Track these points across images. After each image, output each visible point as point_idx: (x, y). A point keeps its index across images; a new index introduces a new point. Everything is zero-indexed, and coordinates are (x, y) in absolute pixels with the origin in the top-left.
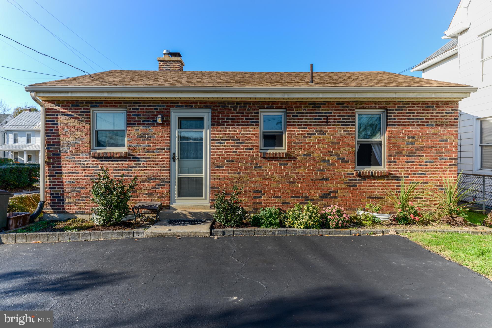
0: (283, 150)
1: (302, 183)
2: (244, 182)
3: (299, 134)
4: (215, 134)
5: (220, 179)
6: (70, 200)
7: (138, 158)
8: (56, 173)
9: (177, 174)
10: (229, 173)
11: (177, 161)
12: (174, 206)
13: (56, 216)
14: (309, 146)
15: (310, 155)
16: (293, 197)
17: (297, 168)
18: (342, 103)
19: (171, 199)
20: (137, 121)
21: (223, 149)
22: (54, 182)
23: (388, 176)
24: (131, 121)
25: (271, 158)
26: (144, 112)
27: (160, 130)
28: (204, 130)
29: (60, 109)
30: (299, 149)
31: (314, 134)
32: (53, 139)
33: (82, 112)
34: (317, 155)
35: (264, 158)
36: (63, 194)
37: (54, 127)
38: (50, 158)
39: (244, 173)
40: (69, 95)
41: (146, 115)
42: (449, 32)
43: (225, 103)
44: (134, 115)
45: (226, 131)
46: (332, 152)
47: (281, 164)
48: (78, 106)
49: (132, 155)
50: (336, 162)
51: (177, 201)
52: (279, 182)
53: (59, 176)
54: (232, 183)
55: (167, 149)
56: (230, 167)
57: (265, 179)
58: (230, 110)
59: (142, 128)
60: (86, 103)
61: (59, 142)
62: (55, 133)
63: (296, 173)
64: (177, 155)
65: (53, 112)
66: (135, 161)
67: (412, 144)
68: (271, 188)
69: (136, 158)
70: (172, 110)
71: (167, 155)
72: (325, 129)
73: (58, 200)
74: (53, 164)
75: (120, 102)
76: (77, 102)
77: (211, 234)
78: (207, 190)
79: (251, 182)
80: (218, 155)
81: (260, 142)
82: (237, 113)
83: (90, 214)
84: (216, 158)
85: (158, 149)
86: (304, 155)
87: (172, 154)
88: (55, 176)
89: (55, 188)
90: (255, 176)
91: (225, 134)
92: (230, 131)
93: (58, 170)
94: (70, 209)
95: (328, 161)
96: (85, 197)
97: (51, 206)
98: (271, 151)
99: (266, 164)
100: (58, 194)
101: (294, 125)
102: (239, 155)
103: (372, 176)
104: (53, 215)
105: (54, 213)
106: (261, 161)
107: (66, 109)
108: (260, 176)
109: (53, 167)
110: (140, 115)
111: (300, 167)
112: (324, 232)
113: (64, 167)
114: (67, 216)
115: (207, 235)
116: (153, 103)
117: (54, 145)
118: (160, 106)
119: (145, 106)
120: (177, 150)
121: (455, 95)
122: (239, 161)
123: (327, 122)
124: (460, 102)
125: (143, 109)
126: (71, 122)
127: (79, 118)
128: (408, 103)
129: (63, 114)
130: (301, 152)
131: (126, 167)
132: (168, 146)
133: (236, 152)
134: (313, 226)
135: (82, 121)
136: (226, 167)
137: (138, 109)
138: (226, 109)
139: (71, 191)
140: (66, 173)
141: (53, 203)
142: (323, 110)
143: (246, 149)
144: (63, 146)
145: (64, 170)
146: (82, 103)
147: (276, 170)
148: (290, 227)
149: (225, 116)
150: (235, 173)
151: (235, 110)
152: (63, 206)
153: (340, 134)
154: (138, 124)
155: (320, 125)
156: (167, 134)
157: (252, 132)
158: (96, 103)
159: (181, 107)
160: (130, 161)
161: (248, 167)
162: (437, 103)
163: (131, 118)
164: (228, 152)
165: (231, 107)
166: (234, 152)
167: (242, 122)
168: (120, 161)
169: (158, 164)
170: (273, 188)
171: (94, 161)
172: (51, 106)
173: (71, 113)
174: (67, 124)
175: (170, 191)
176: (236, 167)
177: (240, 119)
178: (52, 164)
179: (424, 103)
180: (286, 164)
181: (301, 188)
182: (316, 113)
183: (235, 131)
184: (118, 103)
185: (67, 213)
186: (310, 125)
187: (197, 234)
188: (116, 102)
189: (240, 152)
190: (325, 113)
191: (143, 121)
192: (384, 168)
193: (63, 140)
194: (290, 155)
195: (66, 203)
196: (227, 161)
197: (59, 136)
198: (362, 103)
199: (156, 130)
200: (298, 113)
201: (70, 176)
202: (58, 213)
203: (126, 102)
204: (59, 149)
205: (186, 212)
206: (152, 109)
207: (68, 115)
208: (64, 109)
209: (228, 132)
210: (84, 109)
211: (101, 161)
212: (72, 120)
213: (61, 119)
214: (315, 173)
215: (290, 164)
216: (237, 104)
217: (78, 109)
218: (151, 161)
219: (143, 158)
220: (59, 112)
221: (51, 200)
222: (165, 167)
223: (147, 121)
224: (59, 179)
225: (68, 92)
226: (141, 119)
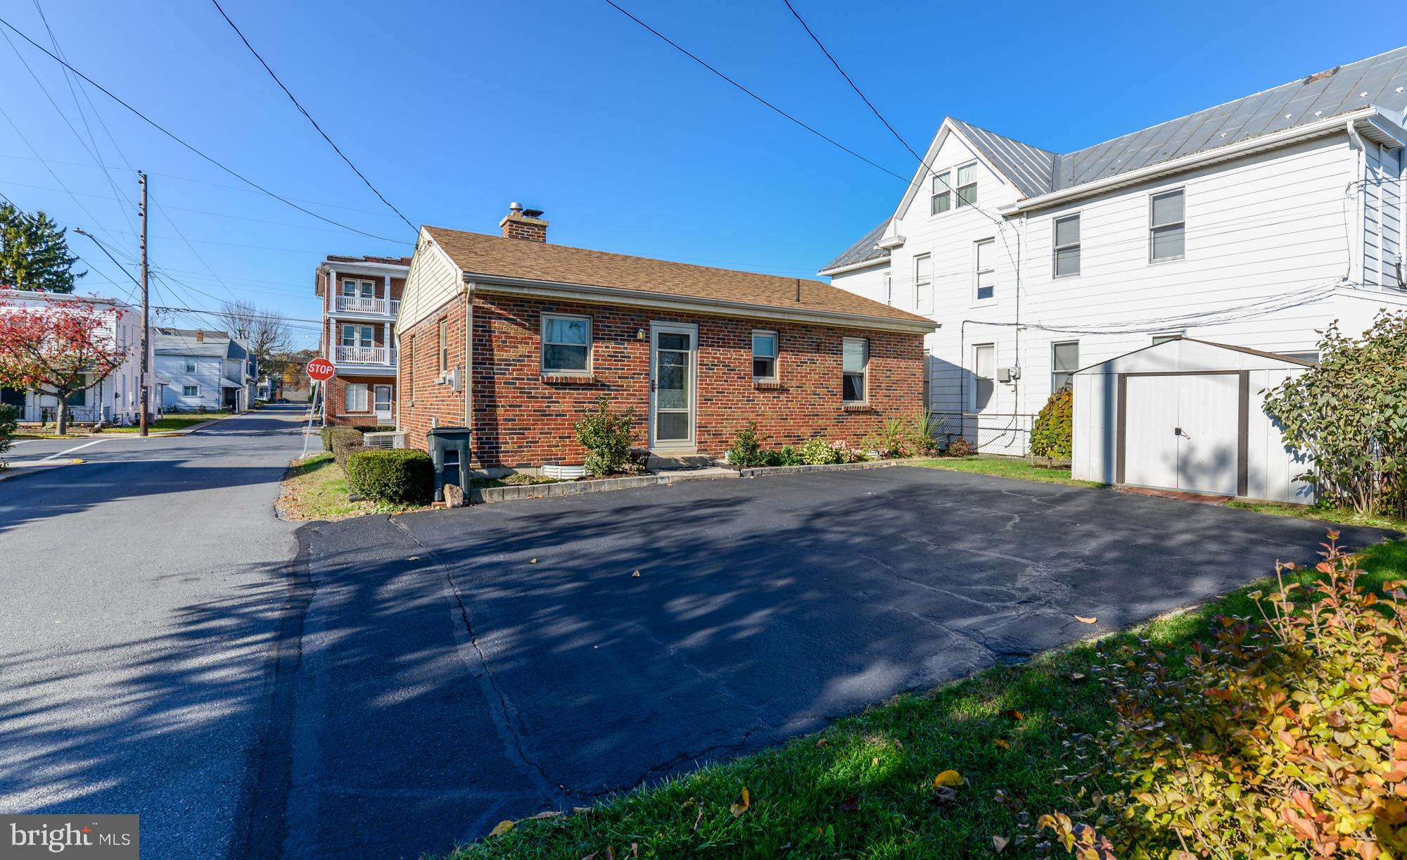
0: (775, 379)
1: (794, 419)
2: (735, 419)
3: (792, 362)
4: (704, 357)
5: (709, 415)
6: (509, 447)
7: (608, 386)
8: (487, 406)
9: (656, 409)
10: (719, 408)
11: (656, 390)
12: (653, 451)
13: (485, 471)
14: (801, 377)
15: (802, 387)
16: (785, 437)
17: (790, 401)
18: (832, 329)
19: (649, 443)
20: (606, 335)
21: (713, 377)
22: (484, 420)
23: (869, 412)
24: (598, 334)
25: (764, 389)
26: (616, 323)
27: (638, 349)
28: (690, 352)
29: (493, 308)
30: (792, 380)
31: (806, 363)
32: (483, 354)
33: (528, 316)
34: (809, 388)
35: (757, 389)
36: (498, 438)
37: (485, 336)
38: (478, 382)
39: (735, 408)
40: (526, 291)
41: (619, 327)
42: (882, 245)
43: (714, 319)
44: (604, 326)
45: (716, 354)
46: (822, 384)
47: (774, 397)
48: (523, 306)
49: (600, 381)
50: (826, 395)
51: (655, 445)
52: (772, 419)
53: (491, 411)
54: (722, 419)
55: (646, 374)
56: (720, 400)
57: (757, 415)
58: (721, 327)
59: (612, 344)
60: (536, 303)
61: (492, 359)
62: (485, 345)
63: (789, 408)
64: (657, 382)
65: (483, 312)
66: (604, 390)
67: (889, 377)
68: (763, 426)
69: (605, 385)
70: (651, 322)
71: (646, 382)
72: (816, 356)
73: (489, 448)
74: (483, 392)
75: (584, 306)
76: (522, 300)
77: (741, 475)
78: (692, 431)
79: (742, 419)
80: (707, 384)
81: (750, 369)
82: (728, 332)
83: (537, 467)
84: (704, 388)
85: (634, 374)
86: (797, 387)
87: (651, 382)
88: (485, 410)
89: (485, 429)
90: (747, 412)
91: (715, 358)
92: (721, 354)
93: (490, 401)
94: (508, 461)
95: (819, 394)
96: (531, 442)
97: (478, 457)
98: (764, 381)
99: (759, 397)
100: (490, 439)
101: (787, 351)
102: (731, 385)
103: (857, 412)
104: (480, 471)
105: (483, 467)
106: (754, 393)
107: (505, 310)
108: (752, 412)
109: (482, 396)
110: (611, 327)
111: (792, 401)
112: (839, 467)
113: (499, 397)
114: (502, 472)
115: (738, 476)
116: (628, 311)
117: (485, 364)
118: (639, 316)
119: (618, 314)
120: (657, 377)
121: (919, 329)
122: (730, 393)
123: (818, 349)
124: (926, 337)
125: (615, 319)
126: (513, 330)
127: (525, 325)
128: (887, 333)
129: (500, 317)
130: (794, 383)
131: (591, 398)
132: (646, 370)
133: (727, 381)
134: (831, 462)
135: (529, 329)
136: (716, 400)
137: (609, 318)
138: (716, 327)
139: (511, 434)
140: (503, 406)
141: (481, 453)
142: (815, 336)
143: (738, 378)
144: (498, 365)
145: (501, 402)
146: (529, 302)
147: (768, 404)
148: (809, 464)
149: (716, 335)
150: (726, 408)
151: (726, 328)
152: (498, 457)
153: (830, 364)
154: (608, 339)
155: (812, 353)
156: (647, 354)
157: (745, 357)
158: (550, 304)
159: (664, 319)
160: (597, 390)
161: (740, 401)
162: (908, 335)
163: (600, 330)
164: (718, 381)
165: (722, 324)
166: (725, 381)
167: (734, 343)
168: (583, 389)
169: (635, 395)
170: (766, 426)
171: (546, 389)
172: (479, 302)
173: (511, 317)
174: (504, 333)
175: (649, 432)
176: (727, 400)
177: (732, 339)
178: (480, 392)
179: (899, 335)
180: (779, 397)
181: (793, 426)
182: (808, 338)
183: (726, 355)
184: (582, 307)
185: (504, 466)
186: (803, 352)
187: (727, 476)
188: (578, 305)
189: (731, 381)
190: (817, 339)
191: (615, 335)
192: (866, 402)
193: (498, 355)
194: (783, 387)
195: (502, 452)
196: (717, 392)
197: (492, 350)
198: (849, 330)
199: (632, 349)
200: (792, 337)
201: (509, 411)
202: (489, 467)
203: (592, 307)
204: (493, 369)
205: (678, 457)
206: (627, 319)
207: (506, 319)
208: (501, 309)
209: (718, 355)
210: (532, 311)
211: (556, 389)
212: (513, 326)
213: (496, 324)
214: (807, 408)
215: (783, 397)
216: (729, 320)
217: (522, 311)
218: (625, 390)
219: (614, 386)
220: (493, 313)
221: (478, 448)
222: (642, 399)
223: (620, 335)
224: (491, 415)
225: (523, 287)
226: (612, 331)
